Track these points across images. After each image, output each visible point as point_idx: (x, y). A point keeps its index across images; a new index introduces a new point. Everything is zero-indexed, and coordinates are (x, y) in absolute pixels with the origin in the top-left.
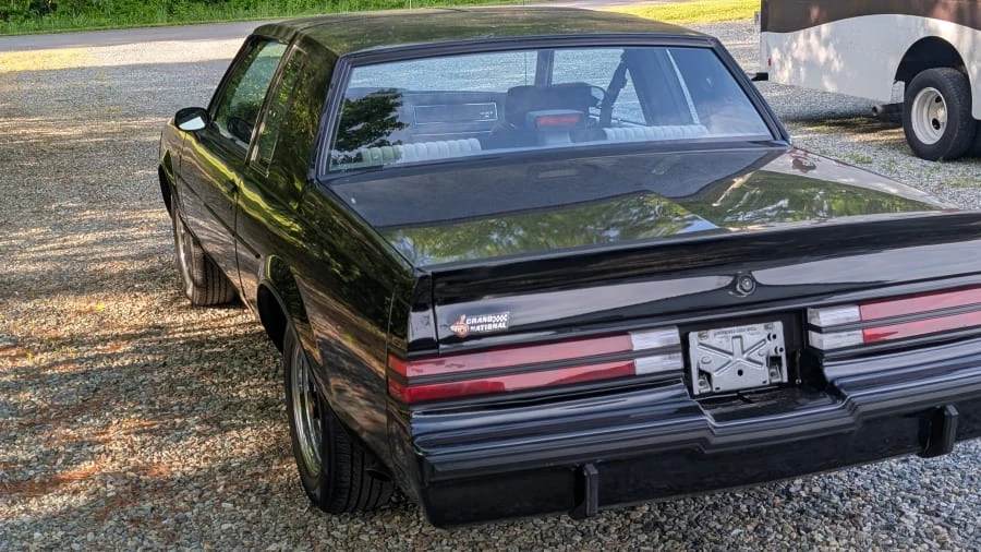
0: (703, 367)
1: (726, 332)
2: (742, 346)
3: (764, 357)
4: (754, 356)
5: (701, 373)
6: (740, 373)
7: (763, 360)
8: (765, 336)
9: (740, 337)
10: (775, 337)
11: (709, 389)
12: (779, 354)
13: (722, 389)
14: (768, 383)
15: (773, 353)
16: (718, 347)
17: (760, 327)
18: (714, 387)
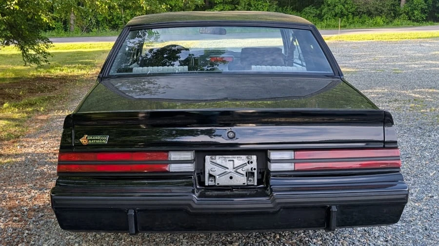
0: (211, 173)
1: (225, 158)
2: (234, 165)
3: (245, 172)
4: (240, 171)
5: (211, 176)
6: (231, 178)
7: (244, 173)
8: (246, 162)
9: (233, 161)
10: (252, 162)
11: (214, 184)
12: (253, 171)
13: (220, 184)
14: (246, 184)
15: (250, 170)
16: (220, 164)
17: (244, 157)
18: (217, 183)
